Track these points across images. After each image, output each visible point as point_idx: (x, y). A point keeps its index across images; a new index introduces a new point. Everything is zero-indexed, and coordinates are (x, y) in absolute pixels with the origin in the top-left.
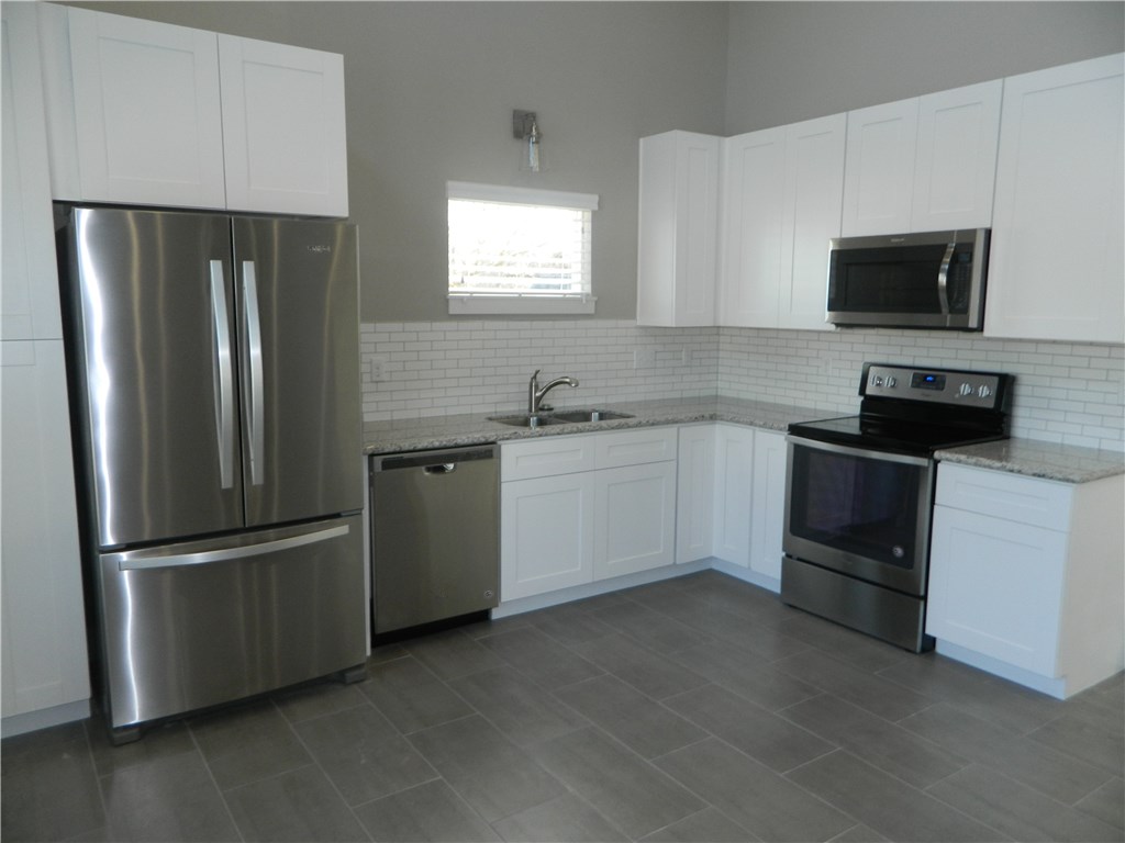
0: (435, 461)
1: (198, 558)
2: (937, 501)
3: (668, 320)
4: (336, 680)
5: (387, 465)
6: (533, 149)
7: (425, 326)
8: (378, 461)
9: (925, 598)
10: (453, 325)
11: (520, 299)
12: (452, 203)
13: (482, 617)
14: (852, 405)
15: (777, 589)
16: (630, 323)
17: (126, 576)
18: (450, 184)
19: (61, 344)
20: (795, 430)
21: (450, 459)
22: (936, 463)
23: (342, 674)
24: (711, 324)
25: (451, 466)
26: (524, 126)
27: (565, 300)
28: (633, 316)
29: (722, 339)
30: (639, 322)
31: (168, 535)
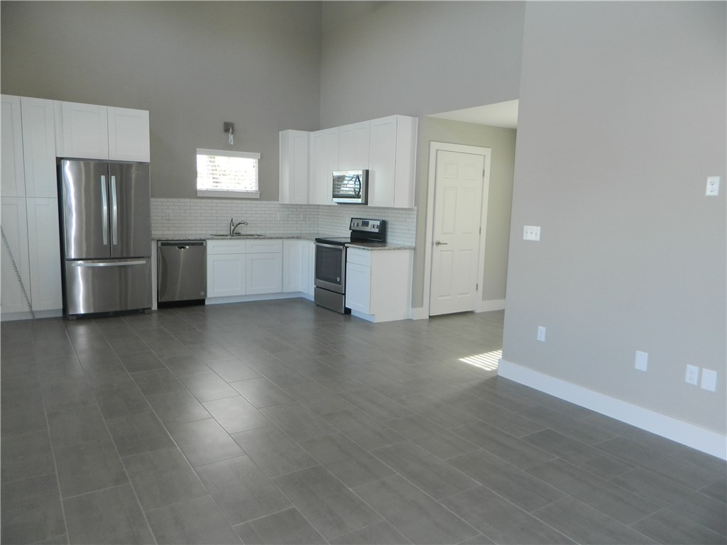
0: (181, 245)
1: (101, 265)
2: (348, 260)
3: (287, 202)
4: (142, 312)
5: (162, 244)
6: (231, 137)
7: (187, 200)
8: (159, 243)
9: (345, 294)
10: (199, 200)
11: (228, 192)
12: (198, 156)
13: (201, 302)
14: (348, 234)
15: (313, 300)
16: (277, 202)
17: (79, 268)
18: (198, 149)
19: (57, 200)
20: (318, 240)
21: (188, 244)
22: (347, 248)
23: (144, 309)
24: (306, 203)
25: (187, 247)
26: (228, 127)
27: (247, 193)
28: (278, 200)
29: (320, 210)
30: (280, 202)
31: (92, 257)
